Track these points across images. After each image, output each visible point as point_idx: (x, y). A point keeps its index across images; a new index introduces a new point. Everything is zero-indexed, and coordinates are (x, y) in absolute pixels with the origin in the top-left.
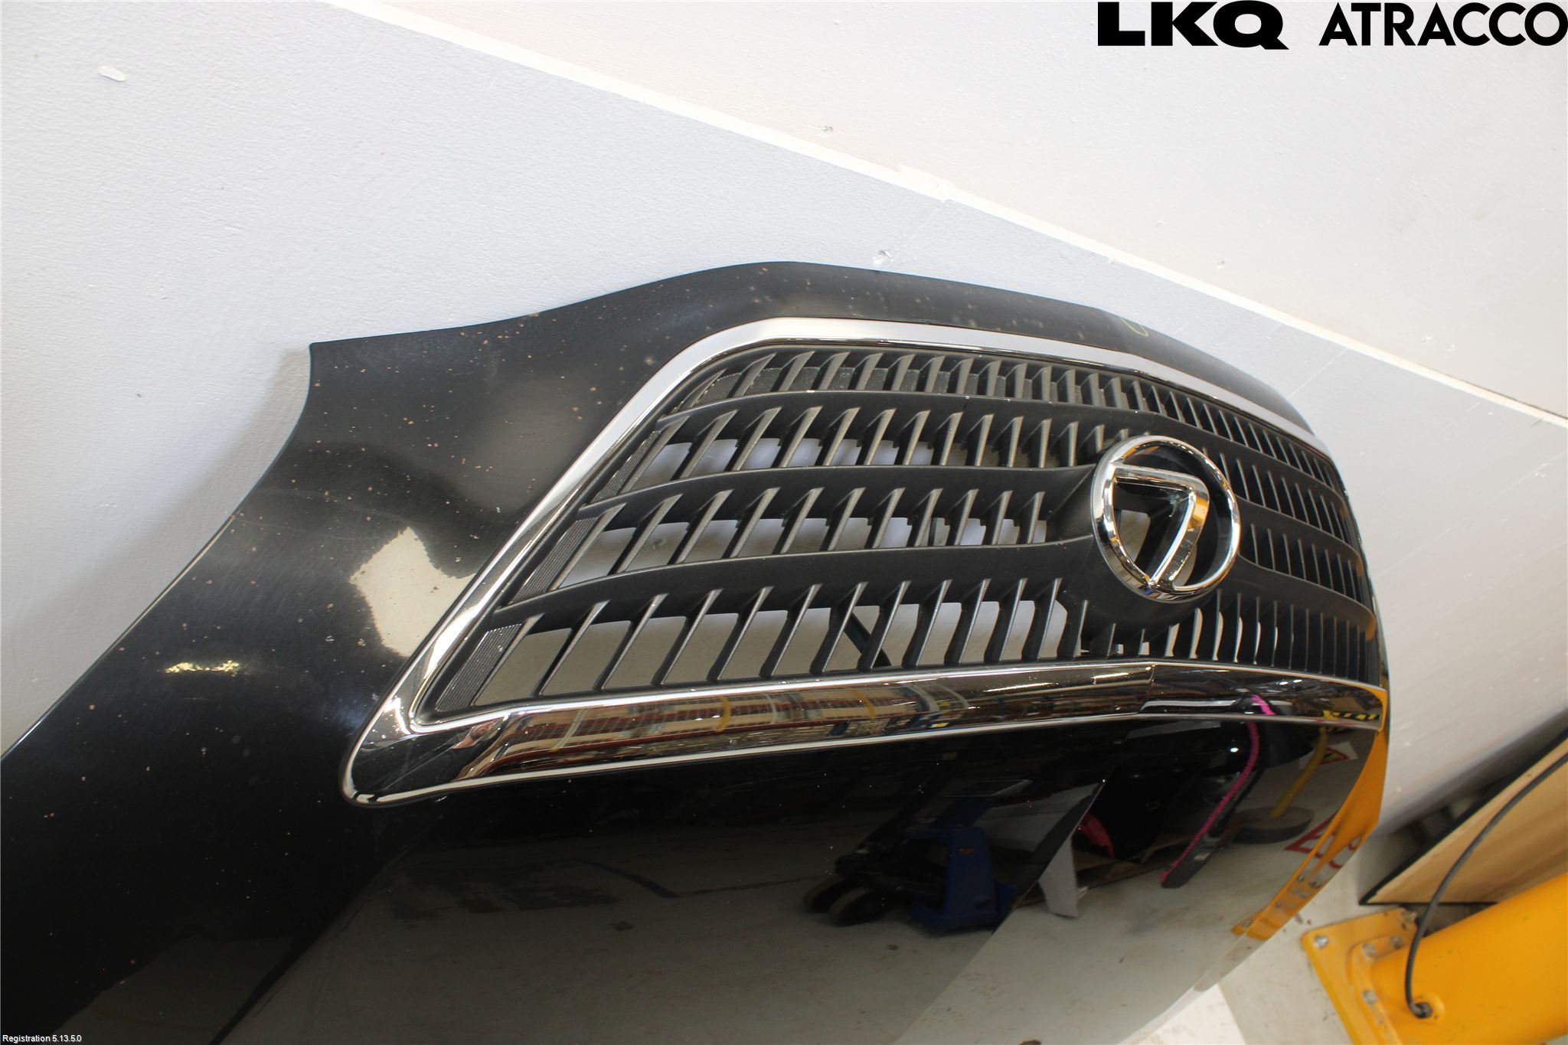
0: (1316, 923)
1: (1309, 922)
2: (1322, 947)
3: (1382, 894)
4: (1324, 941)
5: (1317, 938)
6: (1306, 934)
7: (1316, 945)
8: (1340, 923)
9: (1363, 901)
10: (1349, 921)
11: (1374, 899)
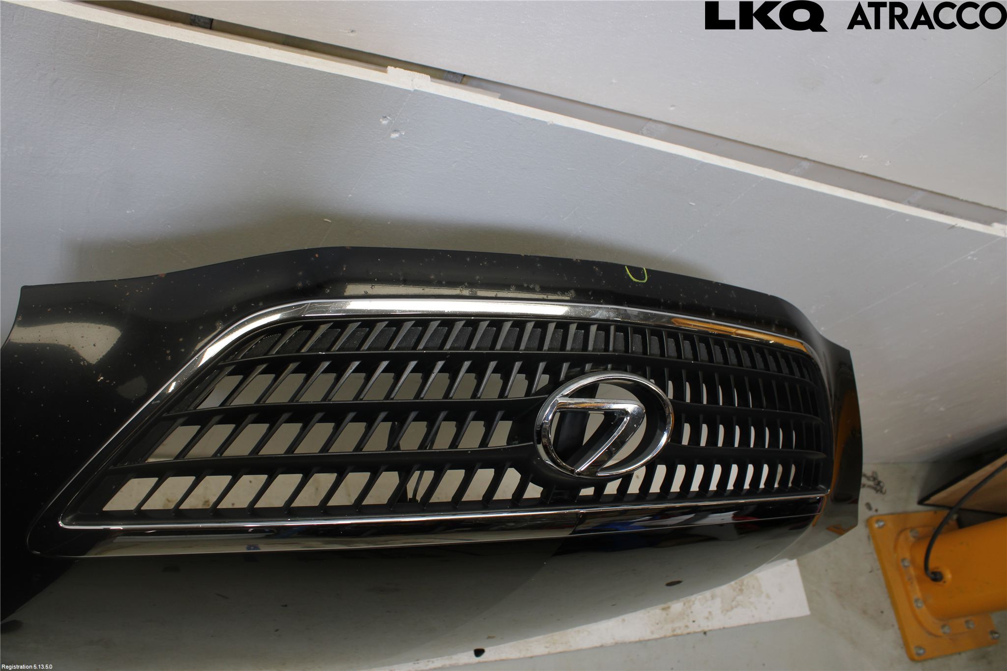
0: (880, 512)
1: (876, 510)
2: (880, 527)
3: (934, 499)
4: (881, 524)
5: (878, 521)
6: (871, 517)
7: (876, 526)
8: (899, 514)
9: (921, 502)
10: (905, 514)
11: (928, 502)
